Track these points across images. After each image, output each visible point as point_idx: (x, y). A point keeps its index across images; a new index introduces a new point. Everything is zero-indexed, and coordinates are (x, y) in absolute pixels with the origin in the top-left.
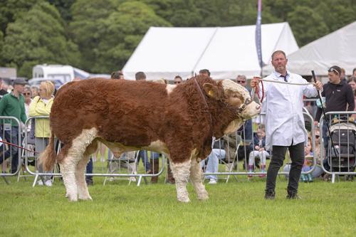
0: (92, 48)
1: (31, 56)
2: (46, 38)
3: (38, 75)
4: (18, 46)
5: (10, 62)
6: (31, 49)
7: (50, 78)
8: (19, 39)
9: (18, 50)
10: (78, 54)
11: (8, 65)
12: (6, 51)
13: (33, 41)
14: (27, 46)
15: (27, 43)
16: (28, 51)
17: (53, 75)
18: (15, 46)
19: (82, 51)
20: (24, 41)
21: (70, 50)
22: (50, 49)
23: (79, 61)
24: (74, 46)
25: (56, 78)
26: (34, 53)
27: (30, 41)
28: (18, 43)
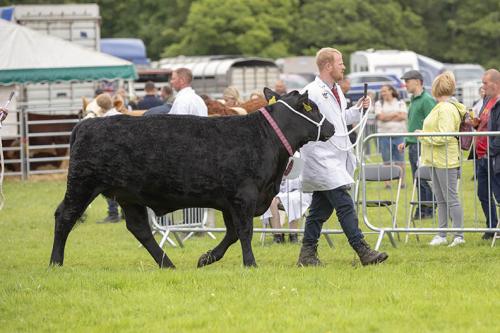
0: (445, 20)
1: (345, 36)
2: (368, 6)
3: (358, 68)
4: (323, 21)
5: (308, 47)
6: (344, 25)
7: (380, 73)
8: (324, 9)
9: (323, 26)
10: (423, 31)
11: (306, 51)
12: (304, 27)
13: (347, 11)
14: (337, 21)
15: (338, 15)
16: (340, 29)
17: (384, 68)
18: (317, 20)
19: (427, 27)
20: (332, 11)
21: (409, 24)
22: (375, 24)
23: (424, 43)
24: (416, 18)
25: (390, 72)
26: (349, 32)
27: (342, 11)
28: (323, 17)
